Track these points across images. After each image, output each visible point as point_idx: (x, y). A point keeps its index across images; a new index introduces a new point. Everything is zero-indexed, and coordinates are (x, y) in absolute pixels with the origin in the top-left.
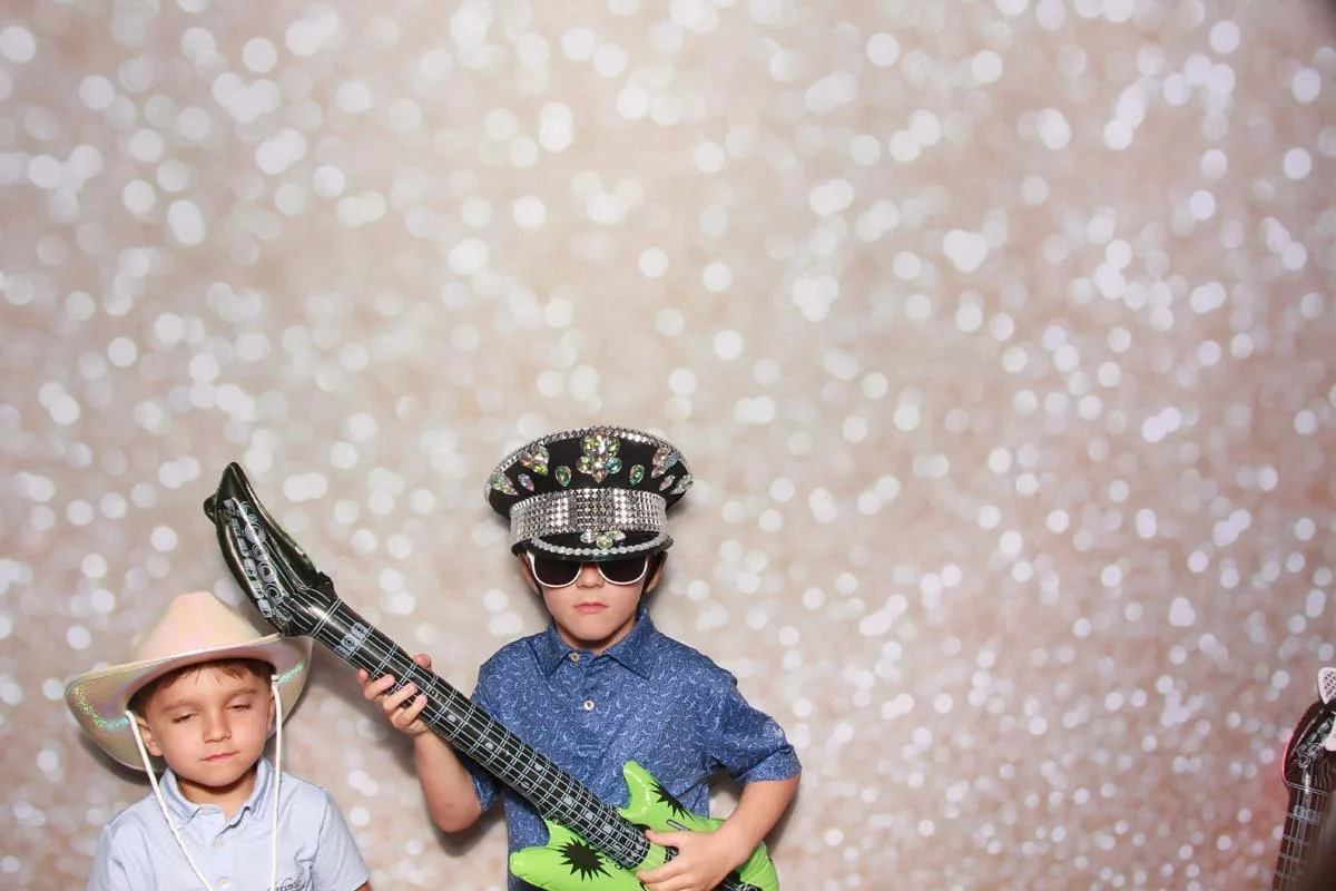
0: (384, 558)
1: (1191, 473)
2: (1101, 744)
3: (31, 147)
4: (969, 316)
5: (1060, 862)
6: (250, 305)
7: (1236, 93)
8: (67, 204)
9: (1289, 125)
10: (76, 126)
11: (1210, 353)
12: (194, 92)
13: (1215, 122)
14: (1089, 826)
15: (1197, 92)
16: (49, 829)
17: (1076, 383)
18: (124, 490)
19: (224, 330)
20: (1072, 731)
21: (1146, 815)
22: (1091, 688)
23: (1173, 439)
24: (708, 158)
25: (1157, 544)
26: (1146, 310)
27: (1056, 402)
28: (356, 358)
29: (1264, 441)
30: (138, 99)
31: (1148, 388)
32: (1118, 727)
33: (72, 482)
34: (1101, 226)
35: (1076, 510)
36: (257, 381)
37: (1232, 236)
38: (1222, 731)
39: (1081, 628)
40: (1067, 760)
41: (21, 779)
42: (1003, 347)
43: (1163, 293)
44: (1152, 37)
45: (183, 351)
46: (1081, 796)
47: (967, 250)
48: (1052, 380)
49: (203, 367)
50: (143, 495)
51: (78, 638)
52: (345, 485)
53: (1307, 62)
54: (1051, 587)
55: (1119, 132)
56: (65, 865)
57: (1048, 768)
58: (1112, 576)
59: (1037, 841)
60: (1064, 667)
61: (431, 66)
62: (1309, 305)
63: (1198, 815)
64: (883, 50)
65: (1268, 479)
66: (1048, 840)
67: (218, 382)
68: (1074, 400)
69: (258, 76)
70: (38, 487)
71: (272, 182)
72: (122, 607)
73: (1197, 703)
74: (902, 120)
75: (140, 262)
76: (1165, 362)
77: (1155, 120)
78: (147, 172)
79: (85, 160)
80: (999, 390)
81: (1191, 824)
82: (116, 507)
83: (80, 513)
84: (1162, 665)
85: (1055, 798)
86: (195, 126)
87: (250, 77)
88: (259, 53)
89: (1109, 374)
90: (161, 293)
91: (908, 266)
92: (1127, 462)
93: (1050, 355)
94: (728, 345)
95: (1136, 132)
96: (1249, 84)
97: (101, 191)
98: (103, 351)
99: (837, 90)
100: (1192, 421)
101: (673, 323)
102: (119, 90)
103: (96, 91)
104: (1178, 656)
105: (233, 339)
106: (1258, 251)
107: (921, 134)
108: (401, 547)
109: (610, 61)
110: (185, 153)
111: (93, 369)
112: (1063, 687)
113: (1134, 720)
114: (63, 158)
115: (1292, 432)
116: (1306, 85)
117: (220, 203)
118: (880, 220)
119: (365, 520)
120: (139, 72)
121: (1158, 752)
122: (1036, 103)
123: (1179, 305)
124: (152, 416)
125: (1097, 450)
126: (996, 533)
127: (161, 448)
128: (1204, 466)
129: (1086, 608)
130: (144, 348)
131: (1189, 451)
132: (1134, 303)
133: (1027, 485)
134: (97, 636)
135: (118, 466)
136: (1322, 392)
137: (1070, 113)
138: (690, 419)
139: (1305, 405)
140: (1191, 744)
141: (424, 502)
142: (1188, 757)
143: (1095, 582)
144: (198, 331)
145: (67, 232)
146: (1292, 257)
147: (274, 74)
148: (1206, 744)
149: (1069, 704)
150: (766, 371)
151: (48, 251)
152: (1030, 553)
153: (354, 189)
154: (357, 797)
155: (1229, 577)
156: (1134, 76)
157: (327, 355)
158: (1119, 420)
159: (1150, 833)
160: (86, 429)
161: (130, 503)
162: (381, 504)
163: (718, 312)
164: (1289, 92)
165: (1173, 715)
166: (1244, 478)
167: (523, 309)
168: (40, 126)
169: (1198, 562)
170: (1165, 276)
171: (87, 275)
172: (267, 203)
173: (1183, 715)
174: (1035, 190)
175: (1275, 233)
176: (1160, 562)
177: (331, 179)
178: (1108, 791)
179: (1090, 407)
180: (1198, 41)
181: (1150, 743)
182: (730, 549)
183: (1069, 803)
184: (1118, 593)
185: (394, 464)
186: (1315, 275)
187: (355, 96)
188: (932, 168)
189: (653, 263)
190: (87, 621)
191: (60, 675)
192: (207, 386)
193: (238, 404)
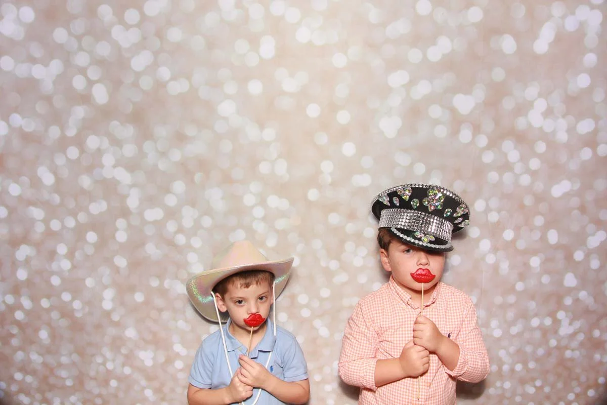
0: (189, 247)
1: (576, 212)
2: (528, 343)
3: (33, 61)
4: (465, 135)
5: (508, 399)
6: (127, 131)
7: (602, 24)
8: (48, 86)
10: (53, 51)
11: (586, 154)
12: (102, 34)
13: (591, 39)
14: (523, 382)
15: (582, 26)
16: (45, 364)
17: (518, 168)
18: (74, 214)
19: (117, 142)
20: (514, 336)
21: (551, 378)
22: (524, 315)
23: (567, 195)
24: (339, 61)
25: (557, 247)
26: (554, 133)
27: (507, 177)
28: (176, 155)
30: (79, 38)
31: (555, 171)
32: (538, 335)
33: (52, 211)
34: (532, 91)
35: (517, 229)
36: (131, 166)
37: (599, 96)
38: (590, 338)
39: (520, 286)
40: (512, 349)
41: (32, 342)
42: (482, 151)
43: (562, 124)
45: (99, 152)
46: (519, 367)
47: (465, 104)
48: (506, 167)
49: (108, 160)
50: (82, 217)
51: (56, 281)
52: (172, 214)
54: (505, 267)
55: (542, 44)
56: (52, 380)
57: (502, 353)
58: (535, 262)
59: (496, 388)
60: (511, 305)
61: (210, 20)
63: (578, 379)
64: (424, 7)
66: (502, 387)
67: (115, 167)
68: (517, 177)
69: (131, 26)
70: (37, 213)
71: (138, 75)
72: (74, 267)
73: (577, 324)
74: (433, 41)
75: (80, 112)
76: (563, 158)
77: (560, 38)
78: (83, 71)
79: (56, 66)
80: (480, 171)
81: (574, 383)
82: (71, 223)
83: (55, 225)
84: (560, 305)
85: (506, 368)
86: (103, 50)
87: (127, 27)
88: (132, 15)
89: (535, 164)
90: (88, 127)
91: (436, 111)
92: (543, 207)
93: (506, 155)
94: (349, 149)
95: (550, 44)
97: (63, 80)
98: (65, 153)
99: (401, 27)
100: (577, 186)
101: (322, 139)
102: (70, 34)
103: (60, 35)
104: (568, 301)
105: (121, 147)
107: (442, 48)
108: (197, 243)
109: (293, 15)
110: (100, 62)
111: (60, 161)
112: (510, 315)
113: (545, 332)
114: (46, 65)
117: (115, 85)
118: (423, 89)
119: (180, 230)
120: (79, 26)
121: (558, 348)
122: (500, 32)
123: (571, 130)
124: (86, 182)
125: (528, 201)
126: (478, 240)
127: (90, 197)
128: (583, 209)
129: (522, 277)
130: (82, 151)
131: (575, 201)
132: (548, 129)
133: (493, 217)
134: (63, 279)
135: (72, 204)
137: (517, 36)
138: (331, 185)
140: (574, 344)
141: (207, 222)
142: (573, 350)
143: (526, 265)
144: (106, 143)
145: (48, 99)
147: (138, 26)
148: (582, 345)
149: (513, 323)
150: (367, 162)
151: (40, 108)
152: (495, 249)
153: (174, 78)
154: (178, 356)
155: (595, 264)
156: (550, 17)
157: (163, 154)
158: (539, 186)
159: (553, 386)
160: (57, 188)
161: (77, 221)
162: (188, 223)
163: (343, 134)
165: (565, 330)
166: (603, 215)
167: (252, 132)
168: (37, 51)
169: (579, 256)
170: (564, 116)
171: (57, 118)
172: (136, 84)
173: (571, 330)
174: (499, 74)
176: (560, 255)
177: (165, 73)
178: (532, 365)
179: (525, 180)
181: (553, 343)
182: (349, 246)
183: (512, 370)
184: (538, 270)
185: (193, 204)
187: (175, 35)
188: (448, 64)
189: (313, 110)
190: (59, 273)
191: (48, 297)
192: (110, 168)
193: (123, 176)
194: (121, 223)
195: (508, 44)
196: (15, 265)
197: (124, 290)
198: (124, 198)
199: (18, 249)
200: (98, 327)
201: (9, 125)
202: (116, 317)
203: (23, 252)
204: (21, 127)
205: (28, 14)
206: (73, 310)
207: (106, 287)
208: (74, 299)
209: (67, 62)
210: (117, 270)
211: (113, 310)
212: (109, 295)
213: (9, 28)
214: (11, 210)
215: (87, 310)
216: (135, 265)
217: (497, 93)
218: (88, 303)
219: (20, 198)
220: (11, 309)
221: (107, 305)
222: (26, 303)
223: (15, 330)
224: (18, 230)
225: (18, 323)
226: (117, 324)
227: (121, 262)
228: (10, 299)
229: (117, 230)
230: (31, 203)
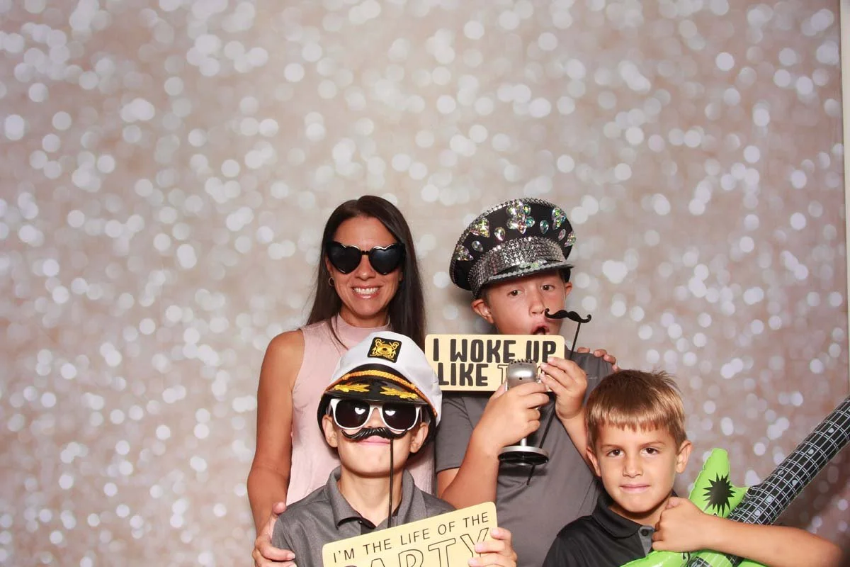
1: (752, 397)
3: (108, 216)
4: (618, 308)
6: (218, 302)
7: (761, 183)
8: (123, 246)
9: (792, 201)
10: (132, 205)
11: (757, 327)
12: (192, 186)
13: (750, 199)
15: (739, 184)
17: (681, 344)
18: (142, 402)
19: (202, 314)
23: (739, 376)
25: (734, 439)
26: (719, 303)
27: (669, 356)
28: (276, 330)
29: (793, 377)
30: (166, 191)
31: (724, 348)
33: (114, 398)
34: (691, 257)
36: (220, 344)
37: (765, 261)
42: (639, 324)
43: (728, 293)
44: (712, 154)
45: (181, 326)
47: (616, 271)
48: (668, 343)
49: (191, 336)
50: (153, 406)
51: (110, 490)
53: (798, 167)
55: (698, 206)
61: (321, 174)
62: (812, 299)
64: (565, 164)
65: (798, 399)
67: (199, 344)
68: (680, 355)
69: (229, 179)
70: (95, 401)
71: (234, 235)
72: (137, 471)
74: (577, 201)
76: (732, 332)
77: (717, 199)
78: (167, 229)
79: (135, 223)
80: (638, 349)
82: (137, 413)
83: (117, 417)
86: (194, 205)
87: (224, 180)
88: (231, 167)
89: (700, 340)
90: (170, 295)
91: (583, 280)
92: (713, 390)
93: (666, 329)
95: (707, 205)
96: (768, 179)
97: (142, 239)
98: (137, 325)
99: (540, 186)
100: (750, 365)
102: (156, 186)
103: (144, 187)
105: (208, 320)
106: (780, 269)
107: (588, 208)
109: (418, 171)
110: (189, 219)
114: (123, 221)
115: (810, 371)
116: (798, 180)
117: (205, 245)
120: (166, 177)
122: (650, 191)
123: (738, 300)
124: (161, 362)
125: (695, 383)
127: (165, 380)
128: (758, 392)
130: (159, 325)
131: (749, 383)
132: (712, 299)
134: (121, 489)
135: (140, 390)
136: (824, 348)
137: (669, 196)
139: (816, 357)
144: (189, 315)
145: (122, 261)
146: (800, 272)
147: (237, 179)
151: (111, 271)
153: (276, 240)
155: (779, 459)
156: (704, 175)
157: (260, 329)
158: (707, 366)
160: (124, 370)
161: (145, 411)
164: (790, 183)
166: (783, 399)
168: (113, 205)
169: (759, 449)
170: (729, 285)
171: (132, 284)
172: (231, 246)
174: (652, 238)
175: (789, 259)
176: (737, 448)
177: (266, 234)
179: (690, 359)
180: (738, 157)
186: (814, 283)
187: (280, 190)
188: (594, 227)
189: (441, 279)
190: (117, 480)
191: (98, 512)
192: (193, 346)
193: (209, 356)
194: (202, 414)
195: (661, 205)
196: (58, 468)
197: (200, 501)
198: (208, 383)
199: (65, 448)
200: (163, 551)
201: (71, 293)
202: (186, 538)
203: (72, 452)
204: (85, 294)
205: (108, 163)
206: (131, 529)
207: (176, 497)
208: (132, 514)
209: (149, 219)
210: (193, 475)
211: (184, 528)
212: (180, 507)
213: (83, 178)
214: (61, 397)
215: (149, 528)
216: (216, 468)
217: (651, 260)
218: (151, 519)
219: (74, 383)
220: (46, 528)
221: (177, 521)
222: (68, 520)
223: (48, 559)
224: (67, 423)
225: (54, 550)
226: (188, 547)
227: (199, 464)
228: (46, 515)
229: (196, 422)
230: (87, 388)
